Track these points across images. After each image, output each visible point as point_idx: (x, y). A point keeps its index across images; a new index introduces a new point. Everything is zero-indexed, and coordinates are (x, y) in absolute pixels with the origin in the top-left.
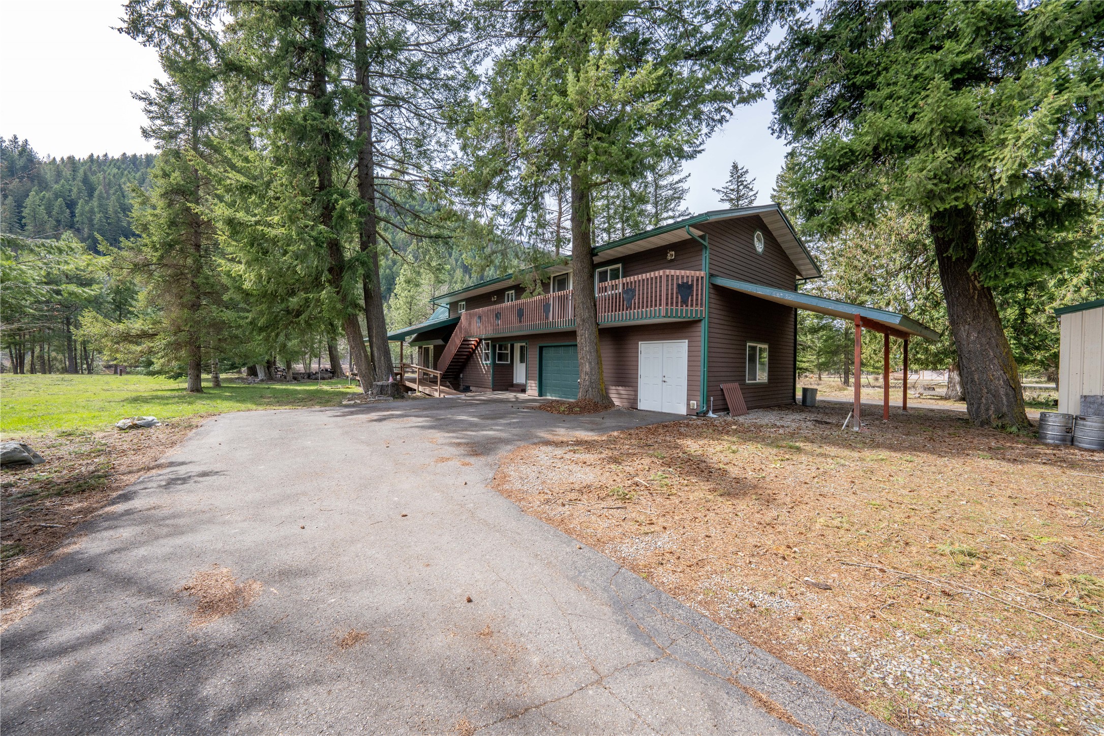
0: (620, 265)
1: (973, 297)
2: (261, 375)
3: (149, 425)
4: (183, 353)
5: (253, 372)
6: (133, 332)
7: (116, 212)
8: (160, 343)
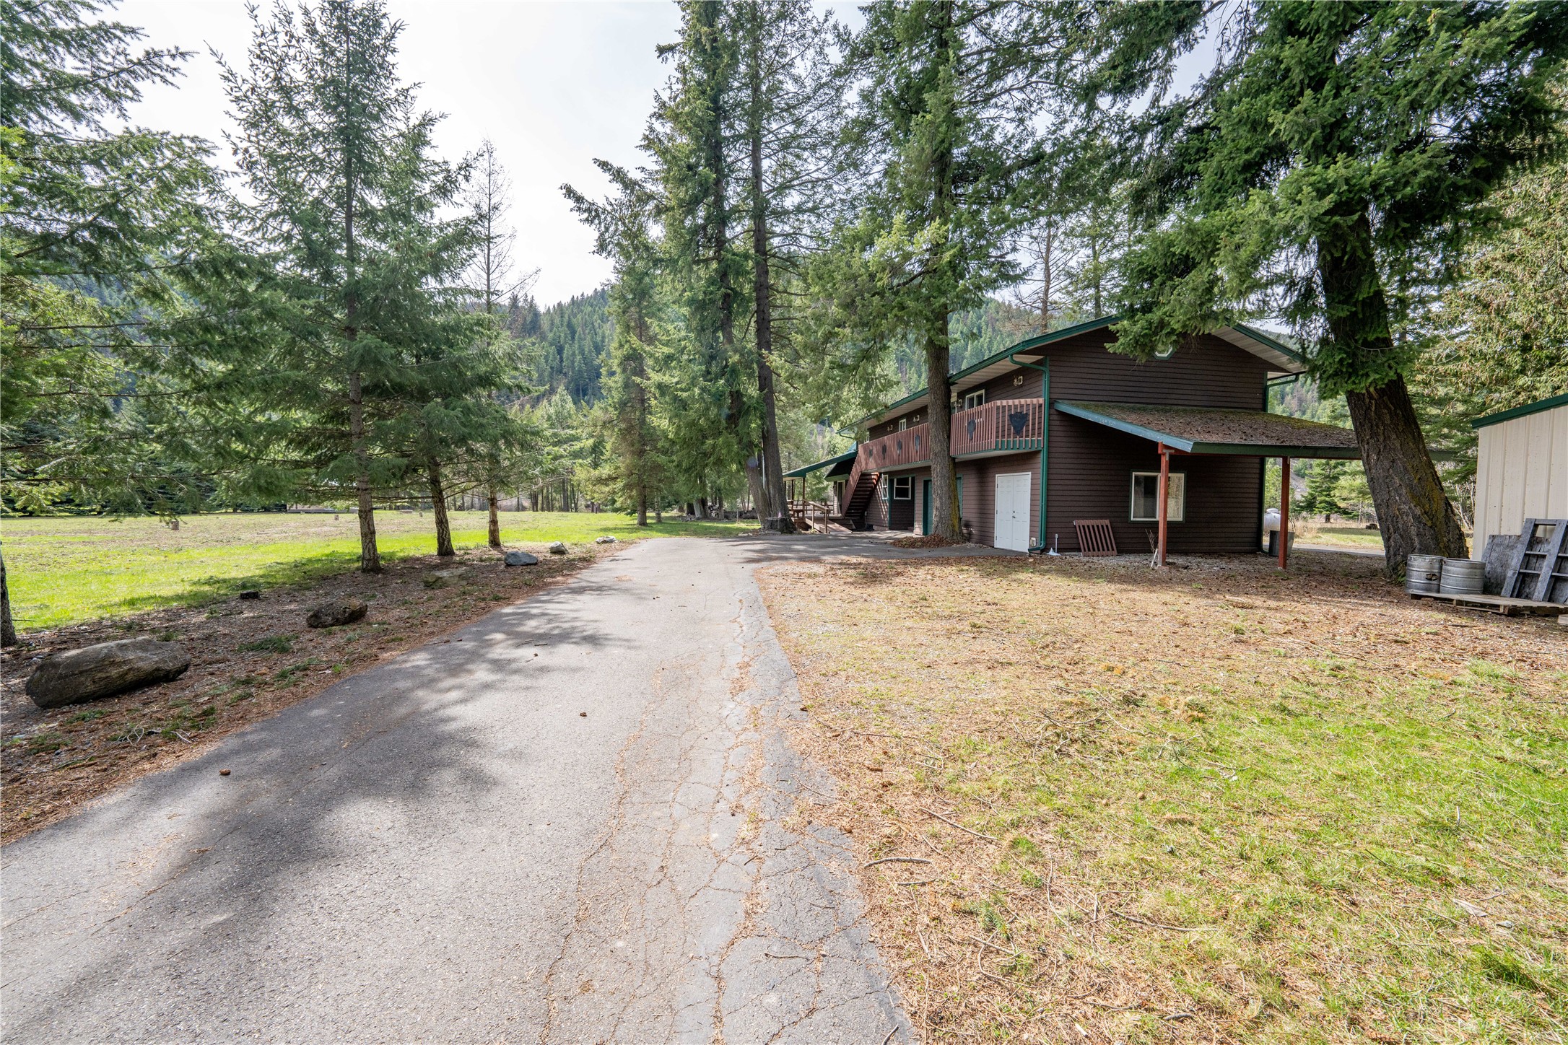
0: (983, 391)
1: (1369, 408)
2: (698, 514)
3: (612, 541)
4: (634, 493)
5: (691, 511)
6: (604, 476)
7: (590, 352)
8: (619, 485)
